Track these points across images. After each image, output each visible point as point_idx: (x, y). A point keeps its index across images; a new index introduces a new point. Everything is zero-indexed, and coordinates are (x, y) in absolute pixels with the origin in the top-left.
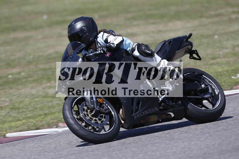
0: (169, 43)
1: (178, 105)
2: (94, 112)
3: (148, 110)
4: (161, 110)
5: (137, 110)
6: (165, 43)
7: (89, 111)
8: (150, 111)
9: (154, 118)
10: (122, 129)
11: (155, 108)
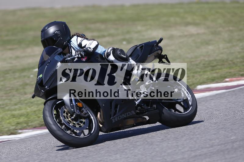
0: (140, 47)
1: (153, 109)
2: (74, 116)
3: (125, 114)
4: (137, 114)
5: (115, 114)
6: (137, 48)
7: (69, 115)
8: (128, 115)
9: (131, 121)
10: (101, 133)
11: (132, 112)
